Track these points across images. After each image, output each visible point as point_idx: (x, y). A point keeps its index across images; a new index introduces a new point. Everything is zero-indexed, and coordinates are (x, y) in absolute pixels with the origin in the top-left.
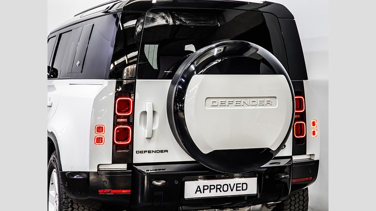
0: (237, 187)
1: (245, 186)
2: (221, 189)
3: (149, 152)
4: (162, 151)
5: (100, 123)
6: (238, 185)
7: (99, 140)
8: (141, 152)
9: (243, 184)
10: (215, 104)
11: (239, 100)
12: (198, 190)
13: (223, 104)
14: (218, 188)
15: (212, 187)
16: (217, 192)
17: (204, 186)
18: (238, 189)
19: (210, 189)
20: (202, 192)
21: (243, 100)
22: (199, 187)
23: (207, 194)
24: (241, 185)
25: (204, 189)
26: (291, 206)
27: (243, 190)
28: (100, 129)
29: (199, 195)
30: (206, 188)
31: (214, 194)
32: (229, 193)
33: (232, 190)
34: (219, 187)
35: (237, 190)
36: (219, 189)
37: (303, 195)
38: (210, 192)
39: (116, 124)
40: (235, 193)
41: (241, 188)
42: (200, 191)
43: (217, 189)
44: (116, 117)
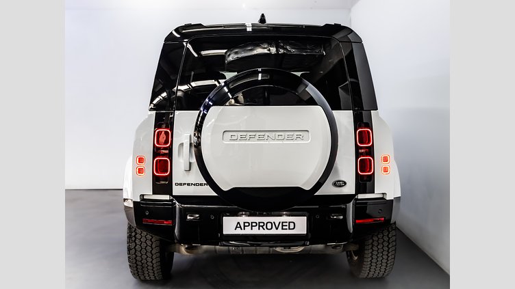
0: (283, 226)
1: (292, 225)
2: (265, 227)
3: (188, 184)
4: (201, 185)
5: (140, 154)
6: (284, 224)
7: (141, 171)
8: (181, 184)
9: (289, 223)
10: (233, 138)
11: (261, 133)
12: (238, 226)
13: (243, 138)
15: (254, 224)
16: (259, 229)
17: (244, 223)
18: (284, 227)
19: (252, 226)
20: (243, 228)
22: (239, 223)
23: (248, 231)
24: (288, 224)
25: (245, 226)
26: (372, 247)
27: (289, 229)
28: (141, 160)
29: (239, 232)
30: (246, 224)
31: (256, 231)
32: (274, 232)
33: (277, 229)
34: (262, 224)
35: (282, 229)
36: (262, 226)
37: (388, 236)
38: (252, 229)
39: (155, 155)
40: (280, 232)
41: (287, 227)
42: (240, 227)
43: (259, 226)
44: (155, 148)
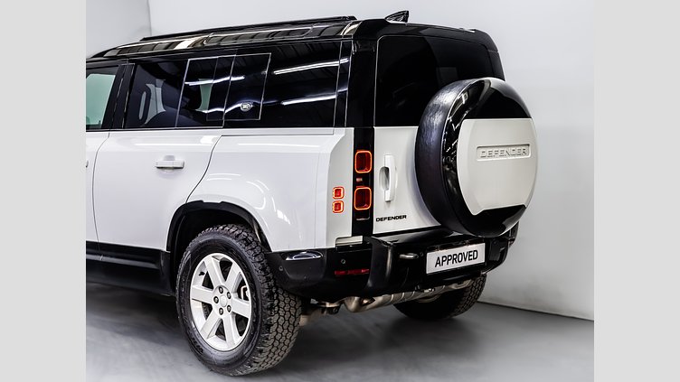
3: (389, 219)
4: (400, 217)
5: (338, 185)
7: (338, 207)
8: (381, 219)
10: (484, 155)
13: (490, 155)
14: (454, 258)
21: (505, 149)
23: (445, 267)
25: (443, 261)
28: (338, 192)
29: (439, 269)
31: (451, 266)
32: (464, 264)
39: (355, 184)
40: (468, 263)
44: (355, 175)
